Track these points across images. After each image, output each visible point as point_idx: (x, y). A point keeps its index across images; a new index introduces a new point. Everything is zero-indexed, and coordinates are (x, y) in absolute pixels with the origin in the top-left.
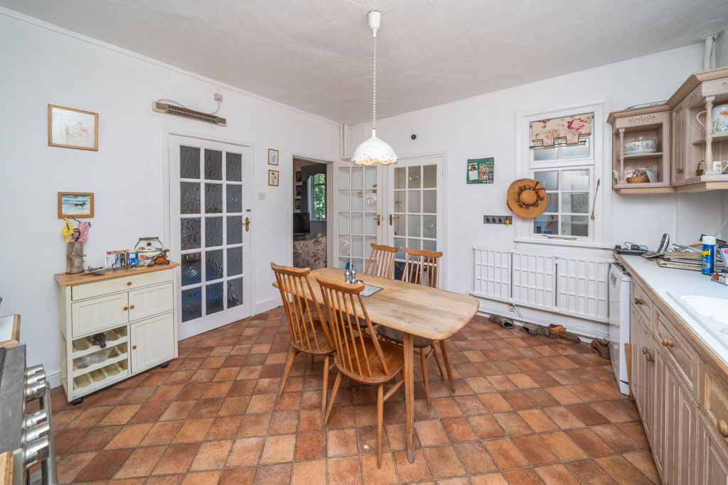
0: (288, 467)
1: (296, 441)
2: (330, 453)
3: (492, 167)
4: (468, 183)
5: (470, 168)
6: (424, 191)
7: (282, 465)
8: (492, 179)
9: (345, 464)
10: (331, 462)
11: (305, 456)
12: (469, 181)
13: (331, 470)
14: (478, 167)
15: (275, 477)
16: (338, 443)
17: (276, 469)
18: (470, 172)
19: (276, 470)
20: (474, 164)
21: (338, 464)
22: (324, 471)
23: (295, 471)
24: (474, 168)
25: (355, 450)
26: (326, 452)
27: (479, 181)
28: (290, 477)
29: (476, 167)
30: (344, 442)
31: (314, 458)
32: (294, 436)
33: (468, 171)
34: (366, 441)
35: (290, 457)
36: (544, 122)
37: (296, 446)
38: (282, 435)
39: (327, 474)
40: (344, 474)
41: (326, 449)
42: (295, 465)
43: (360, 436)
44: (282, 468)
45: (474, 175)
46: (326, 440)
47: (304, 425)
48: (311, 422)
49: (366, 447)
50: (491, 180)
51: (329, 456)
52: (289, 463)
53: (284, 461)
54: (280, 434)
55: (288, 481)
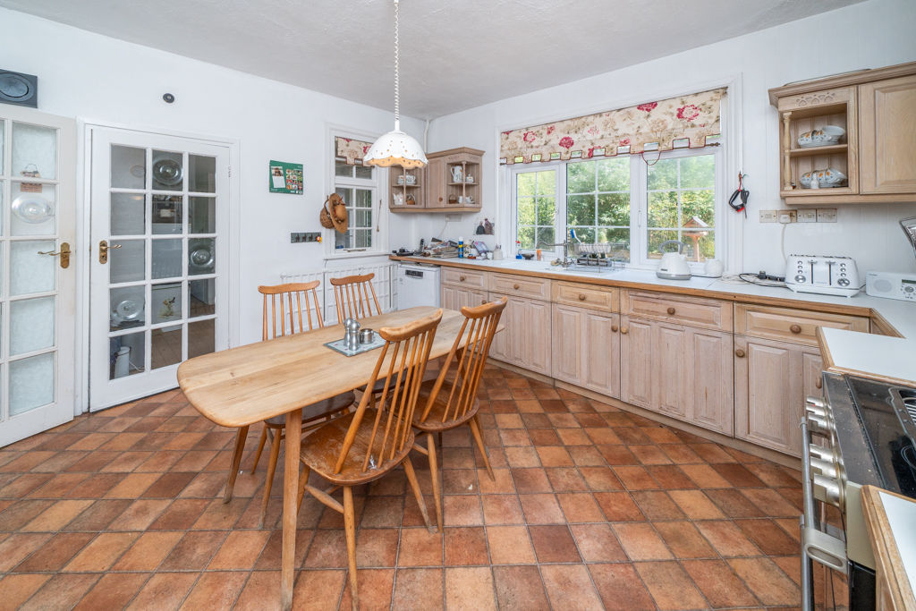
0: (498, 573)
1: (458, 566)
2: (478, 522)
3: (301, 176)
4: (271, 191)
5: (273, 171)
6: (190, 198)
7: (497, 581)
8: (302, 189)
9: (491, 508)
10: (489, 521)
11: (482, 551)
12: (272, 189)
13: (499, 522)
14: (285, 172)
15: (515, 588)
16: (464, 515)
17: (503, 588)
18: (274, 177)
19: (505, 588)
20: (278, 168)
21: (491, 515)
22: (502, 528)
23: (504, 562)
24: (279, 172)
25: (475, 499)
26: (477, 527)
27: (285, 191)
28: (512, 567)
29: (282, 171)
30: (463, 508)
31: (485, 541)
32: (449, 572)
33: (271, 175)
34: (462, 487)
35: (484, 572)
36: (348, 140)
37: (467, 566)
38: (444, 592)
39: (505, 525)
40: (503, 509)
41: (471, 528)
42: (496, 563)
43: (456, 492)
44: (501, 580)
45: (279, 182)
46: (459, 528)
47: (431, 558)
48: (424, 548)
49: (471, 488)
50: (300, 190)
51: (481, 524)
52: (493, 571)
53: (491, 580)
54: (444, 596)
55: (517, 569)
